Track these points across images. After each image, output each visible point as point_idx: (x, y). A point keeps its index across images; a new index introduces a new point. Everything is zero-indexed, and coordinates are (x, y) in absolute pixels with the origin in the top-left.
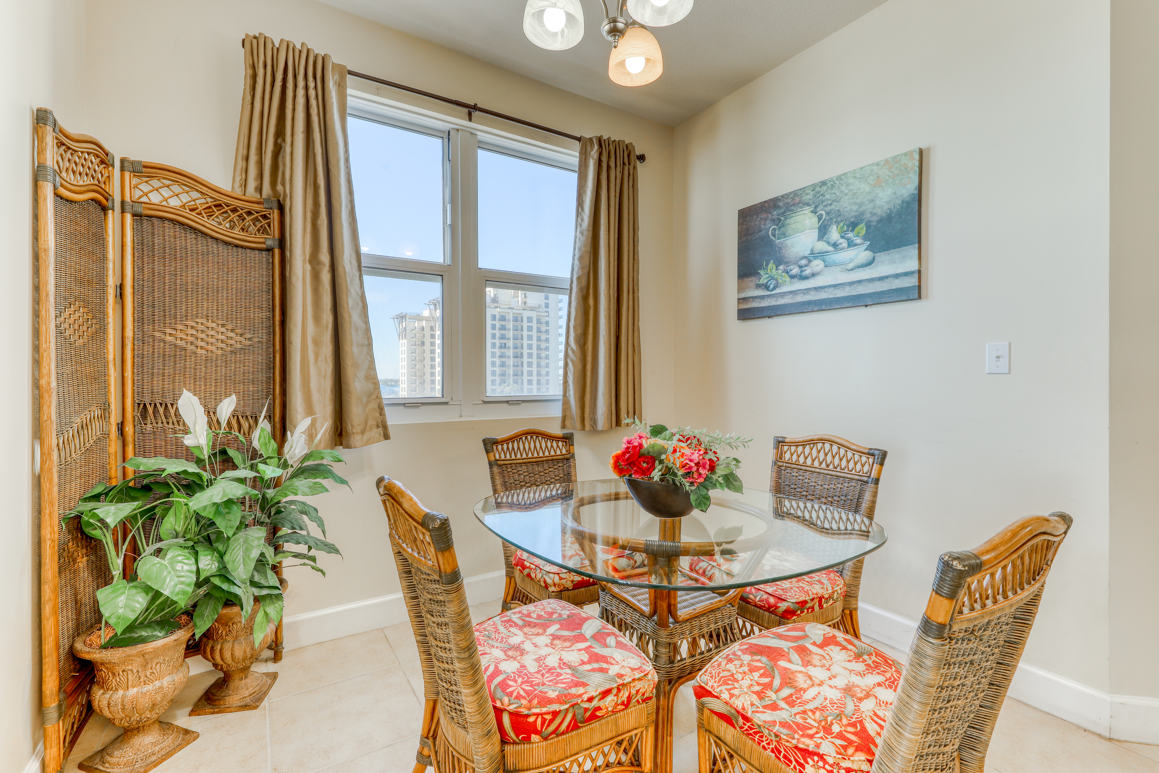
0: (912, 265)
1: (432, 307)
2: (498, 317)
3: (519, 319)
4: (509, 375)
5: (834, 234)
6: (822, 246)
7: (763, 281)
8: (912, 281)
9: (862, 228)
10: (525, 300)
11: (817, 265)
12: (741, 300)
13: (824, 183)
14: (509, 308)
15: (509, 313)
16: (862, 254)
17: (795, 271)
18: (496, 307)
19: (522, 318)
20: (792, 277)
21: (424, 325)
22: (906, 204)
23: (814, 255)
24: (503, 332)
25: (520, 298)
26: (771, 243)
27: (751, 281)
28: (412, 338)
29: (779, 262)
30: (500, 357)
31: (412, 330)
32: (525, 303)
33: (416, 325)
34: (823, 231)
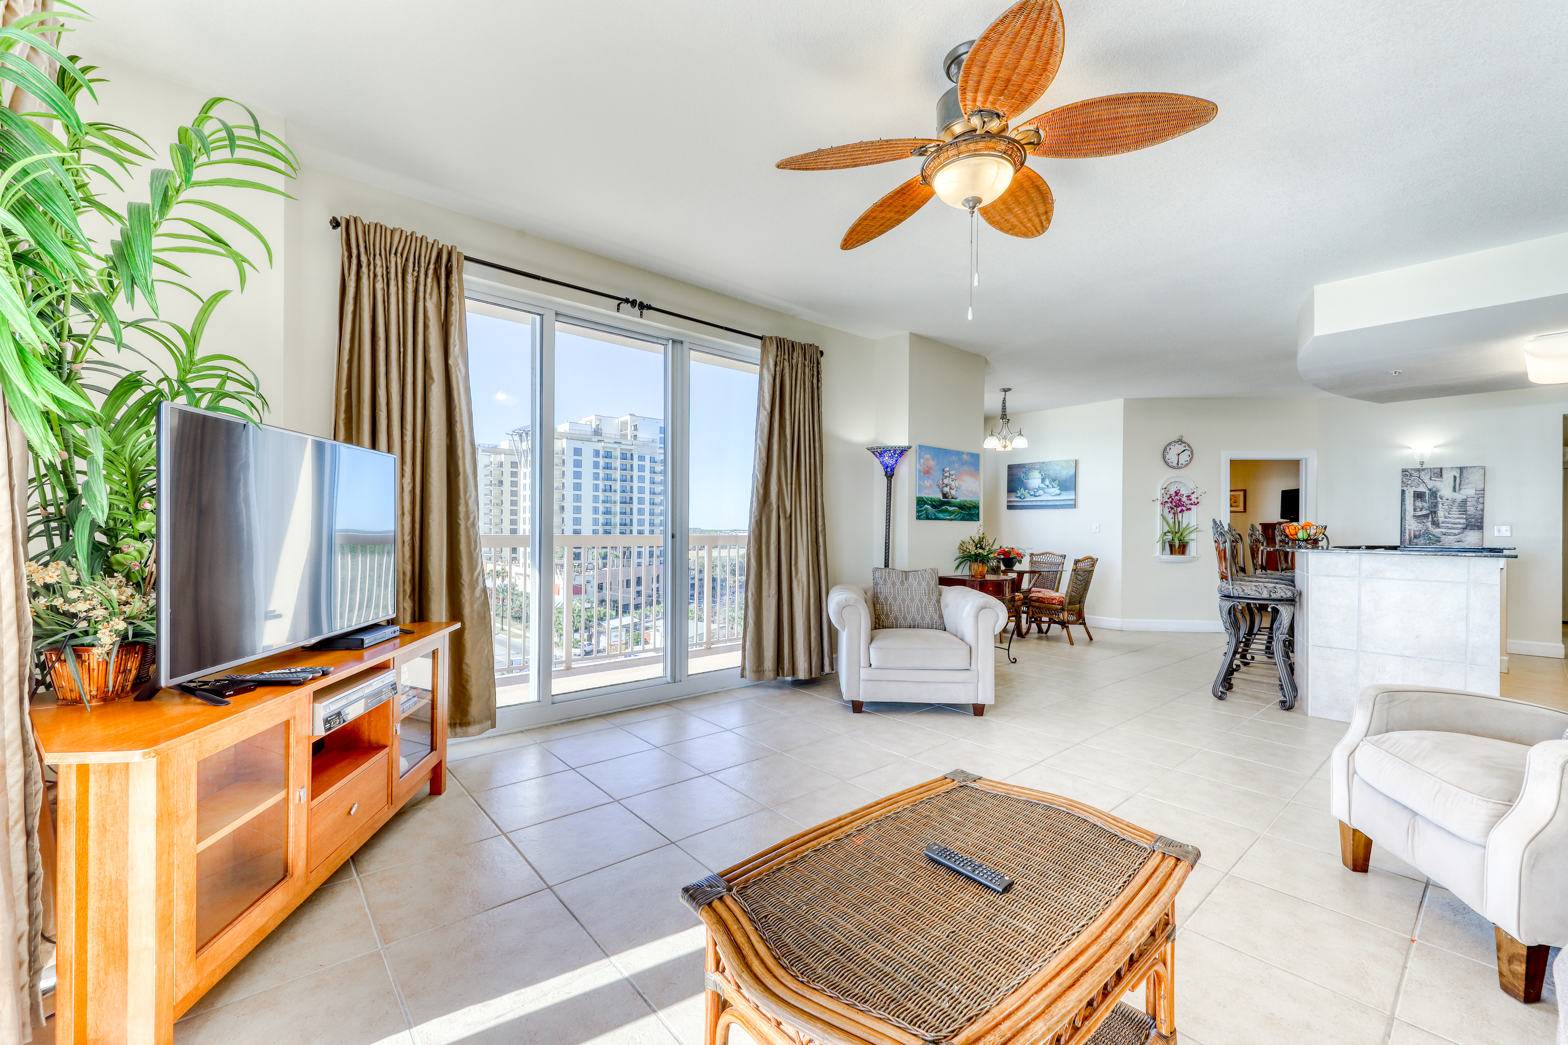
0: (1073, 497)
1: (517, 438)
2: (602, 453)
3: (629, 456)
4: (615, 525)
5: (1047, 482)
6: (1042, 485)
7: (1018, 495)
8: (1073, 502)
9: (1057, 482)
10: (635, 433)
11: (1041, 492)
12: (1008, 502)
13: (1043, 463)
14: (615, 442)
15: (615, 449)
16: (1056, 491)
17: (1032, 493)
18: (599, 441)
19: (632, 455)
20: (1031, 495)
21: (503, 460)
22: (1071, 477)
23: (1039, 488)
24: (608, 472)
25: (629, 431)
26: (1022, 481)
27: (1013, 494)
28: (486, 476)
29: (1025, 489)
30: (604, 502)
31: (486, 466)
32: (635, 436)
33: (492, 459)
34: (1043, 480)
